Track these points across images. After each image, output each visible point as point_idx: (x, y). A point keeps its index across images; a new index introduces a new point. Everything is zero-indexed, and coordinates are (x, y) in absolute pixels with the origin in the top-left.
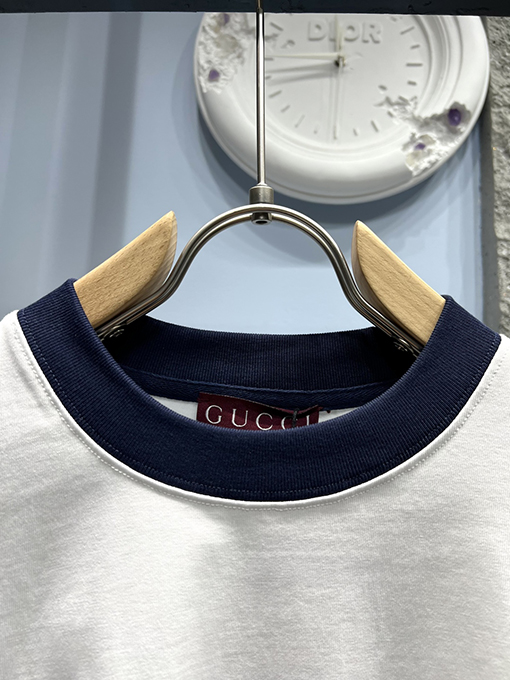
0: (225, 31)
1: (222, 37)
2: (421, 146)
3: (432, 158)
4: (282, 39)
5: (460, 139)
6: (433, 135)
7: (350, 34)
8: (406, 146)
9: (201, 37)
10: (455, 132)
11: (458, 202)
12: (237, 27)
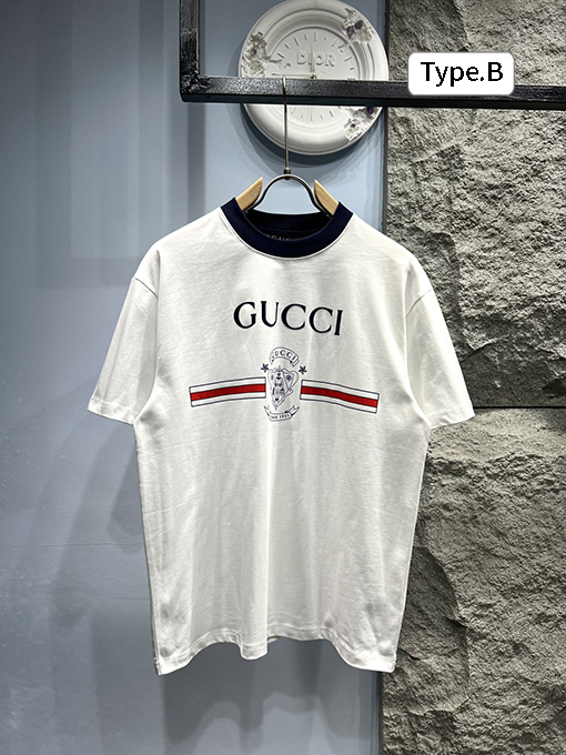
0: (254, 59)
1: (253, 62)
2: (353, 126)
3: (359, 132)
4: (284, 63)
5: (373, 121)
6: (359, 119)
7: (319, 61)
8: (346, 126)
9: (242, 63)
10: (371, 118)
11: (373, 153)
12: (260, 56)
